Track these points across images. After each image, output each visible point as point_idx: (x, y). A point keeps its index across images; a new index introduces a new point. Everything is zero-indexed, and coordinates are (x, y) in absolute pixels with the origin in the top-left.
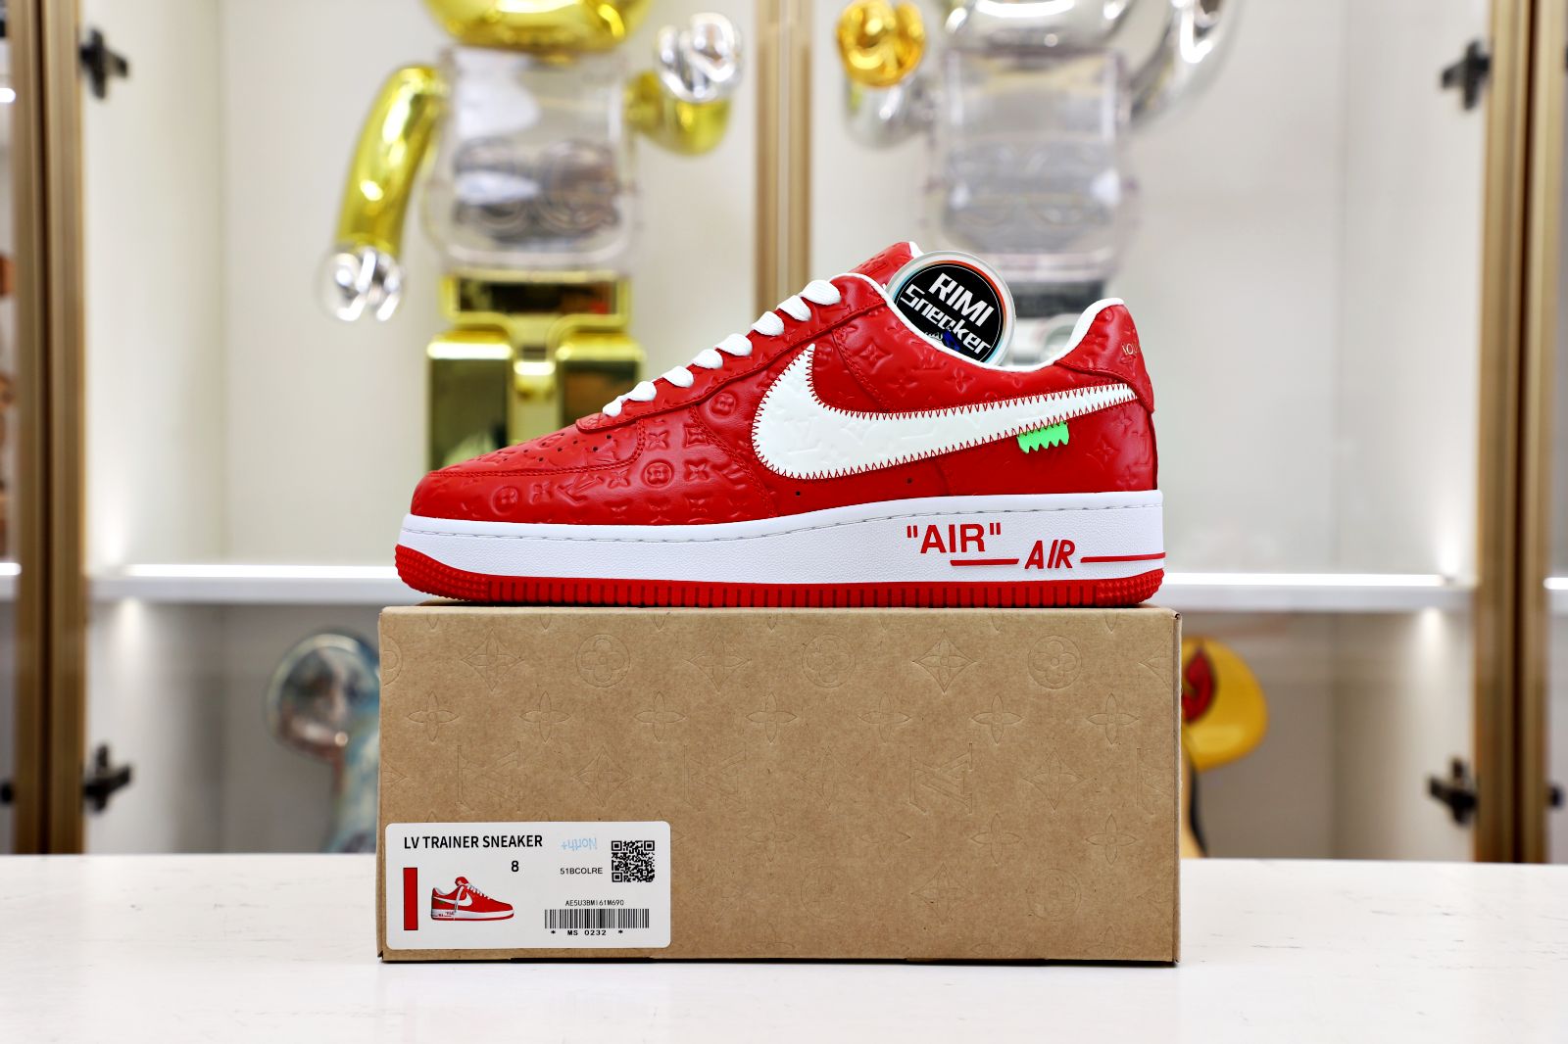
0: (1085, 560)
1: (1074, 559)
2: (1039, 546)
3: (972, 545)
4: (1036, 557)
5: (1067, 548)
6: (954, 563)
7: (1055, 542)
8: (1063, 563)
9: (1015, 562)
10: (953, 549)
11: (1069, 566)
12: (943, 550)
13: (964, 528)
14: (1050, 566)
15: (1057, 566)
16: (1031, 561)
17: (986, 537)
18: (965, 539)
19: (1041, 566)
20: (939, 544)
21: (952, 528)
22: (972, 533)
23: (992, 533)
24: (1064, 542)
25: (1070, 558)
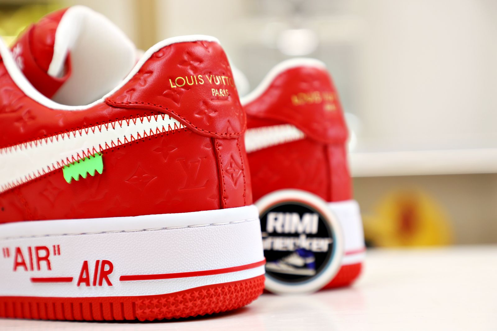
0: (123, 278)
1: (114, 277)
2: (85, 265)
3: (43, 263)
4: (84, 276)
5: (107, 268)
6: (35, 280)
7: (98, 262)
8: (104, 281)
9: (70, 280)
10: (32, 268)
11: (110, 284)
12: (26, 269)
13: (38, 248)
14: (95, 284)
15: (101, 284)
16: (81, 280)
17: (51, 258)
18: (39, 259)
19: (88, 284)
20: (23, 264)
21: (30, 249)
22: (42, 253)
23: (55, 254)
24: (105, 262)
25: (110, 276)
